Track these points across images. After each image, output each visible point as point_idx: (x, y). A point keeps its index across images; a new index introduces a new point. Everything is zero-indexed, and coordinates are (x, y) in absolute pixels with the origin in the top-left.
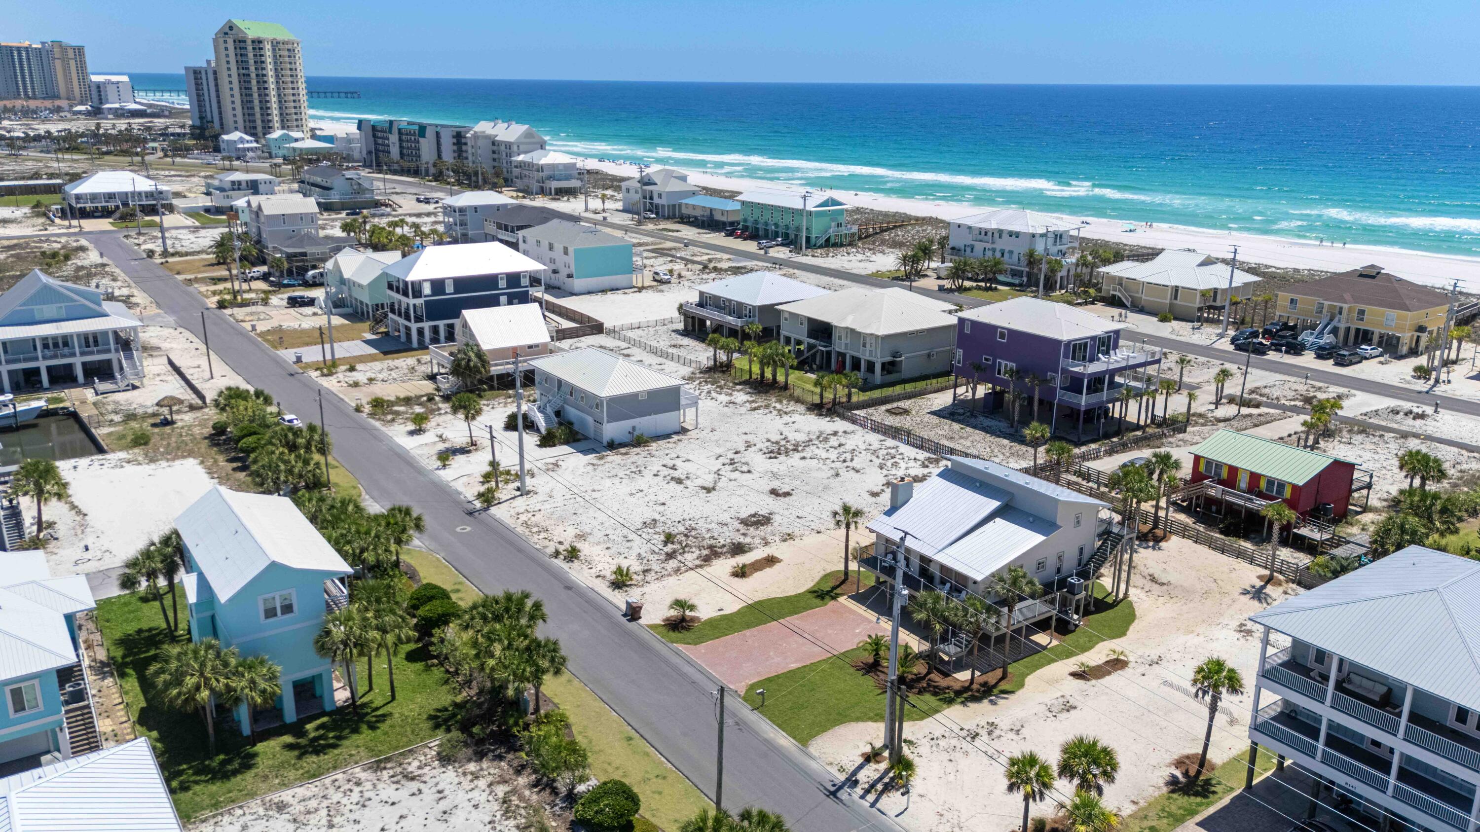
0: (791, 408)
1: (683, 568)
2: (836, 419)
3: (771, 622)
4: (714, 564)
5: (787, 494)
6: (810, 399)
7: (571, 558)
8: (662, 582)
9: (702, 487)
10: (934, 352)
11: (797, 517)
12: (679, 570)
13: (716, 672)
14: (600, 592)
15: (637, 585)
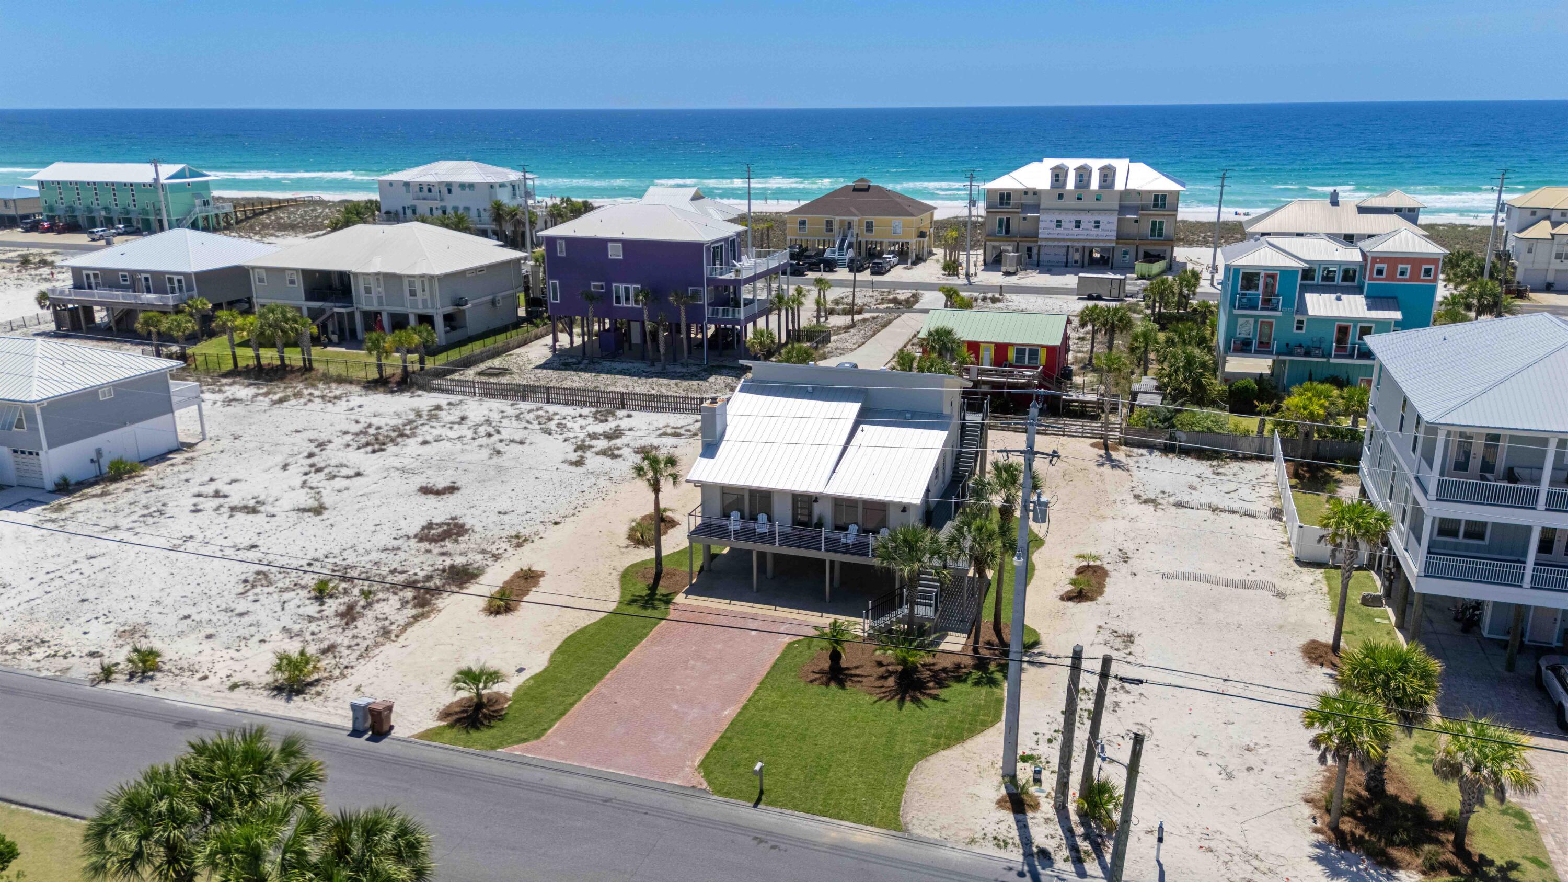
0: (338, 393)
1: (393, 627)
2: (420, 392)
3: (618, 662)
4: (441, 606)
5: (452, 489)
6: (361, 375)
7: (144, 672)
8: (375, 659)
9: (299, 510)
10: (499, 296)
11: (500, 513)
12: (389, 632)
13: (622, 769)
14: (263, 711)
15: (330, 678)
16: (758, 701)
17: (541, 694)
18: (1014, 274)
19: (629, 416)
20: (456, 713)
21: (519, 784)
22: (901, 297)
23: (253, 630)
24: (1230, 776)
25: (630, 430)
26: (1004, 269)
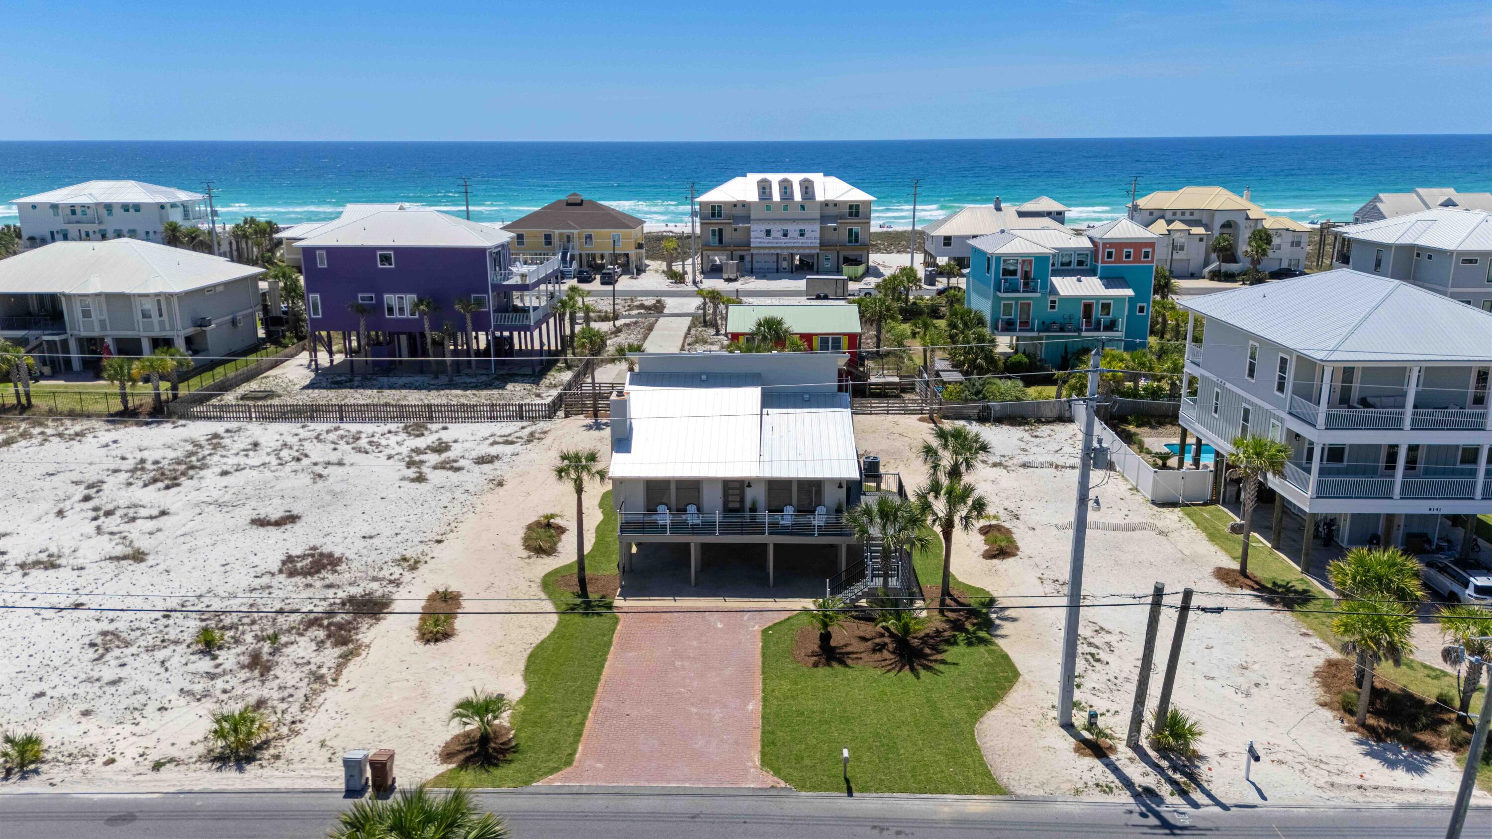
0: (77, 429)
1: (324, 671)
2: (183, 422)
3: (600, 674)
4: (366, 641)
5: (291, 519)
6: (101, 407)
7: (22, 765)
8: (323, 708)
9: (111, 558)
10: (239, 316)
11: (364, 537)
12: (322, 677)
13: (684, 782)
14: (214, 788)
15: (280, 737)
16: (773, 691)
17: (541, 717)
18: (735, 280)
19: (445, 428)
20: (460, 752)
21: (585, 816)
22: (646, 303)
23: (142, 698)
24: (1248, 695)
25: (455, 441)
26: (725, 276)
